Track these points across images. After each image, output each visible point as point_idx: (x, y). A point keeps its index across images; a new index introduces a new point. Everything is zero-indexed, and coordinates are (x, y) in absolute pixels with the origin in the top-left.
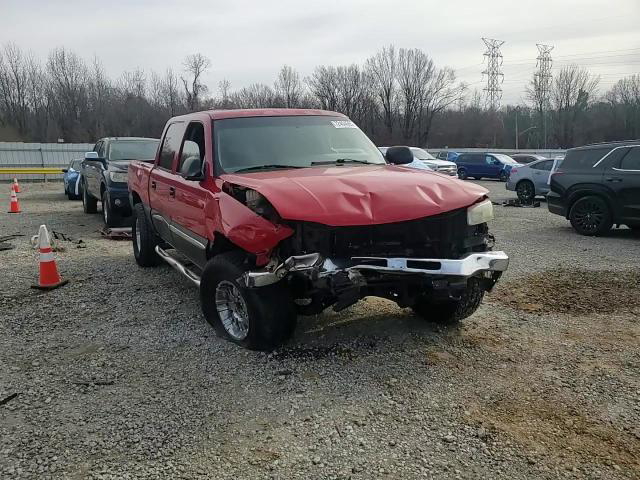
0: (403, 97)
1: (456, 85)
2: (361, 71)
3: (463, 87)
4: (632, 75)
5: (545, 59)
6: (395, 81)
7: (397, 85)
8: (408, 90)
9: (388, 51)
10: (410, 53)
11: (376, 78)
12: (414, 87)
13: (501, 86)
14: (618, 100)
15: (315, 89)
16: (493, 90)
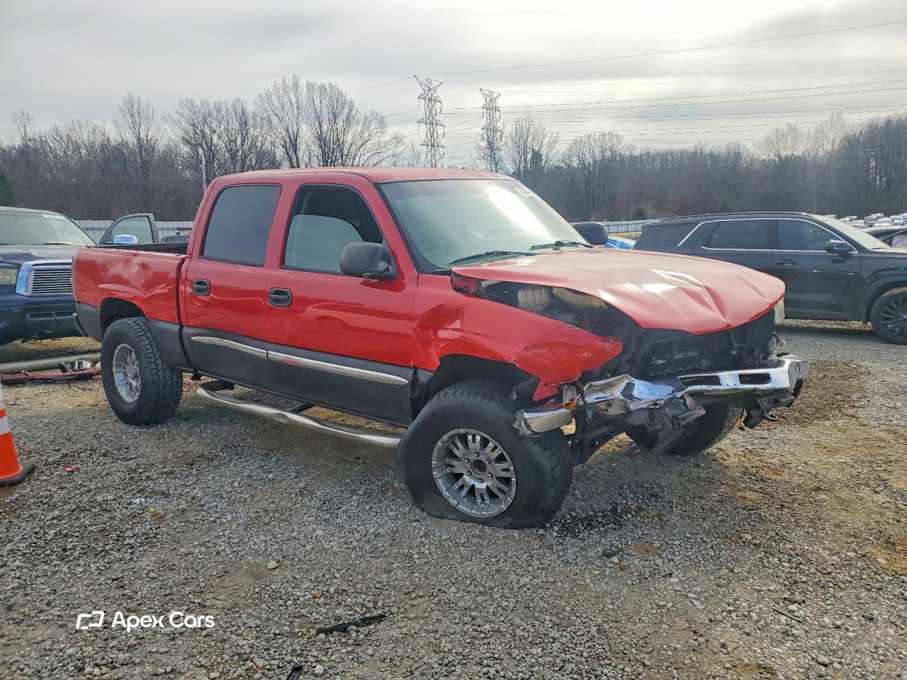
0: (316, 150)
1: (387, 137)
2: (250, 109)
3: (398, 139)
4: (588, 133)
5: (491, 107)
6: (304, 126)
7: (306, 135)
8: (321, 140)
9: (290, 83)
10: (323, 89)
11: (275, 121)
12: (331, 137)
13: (443, 141)
14: (575, 164)
15: (181, 133)
16: (433, 146)
